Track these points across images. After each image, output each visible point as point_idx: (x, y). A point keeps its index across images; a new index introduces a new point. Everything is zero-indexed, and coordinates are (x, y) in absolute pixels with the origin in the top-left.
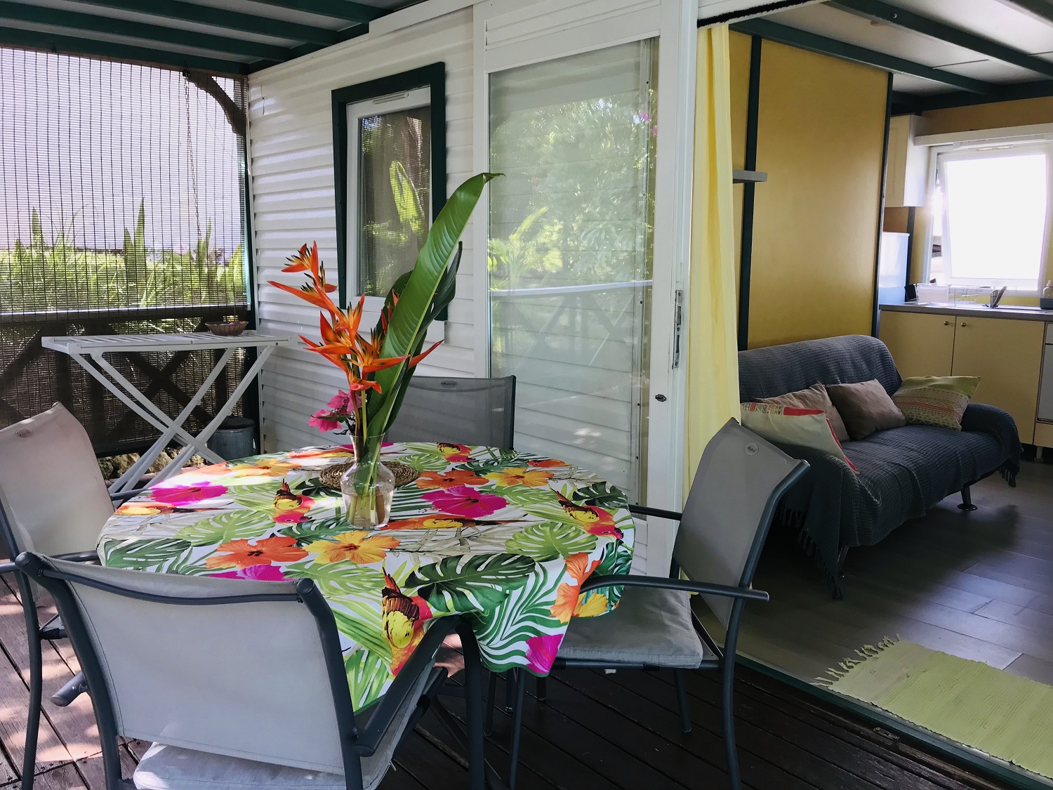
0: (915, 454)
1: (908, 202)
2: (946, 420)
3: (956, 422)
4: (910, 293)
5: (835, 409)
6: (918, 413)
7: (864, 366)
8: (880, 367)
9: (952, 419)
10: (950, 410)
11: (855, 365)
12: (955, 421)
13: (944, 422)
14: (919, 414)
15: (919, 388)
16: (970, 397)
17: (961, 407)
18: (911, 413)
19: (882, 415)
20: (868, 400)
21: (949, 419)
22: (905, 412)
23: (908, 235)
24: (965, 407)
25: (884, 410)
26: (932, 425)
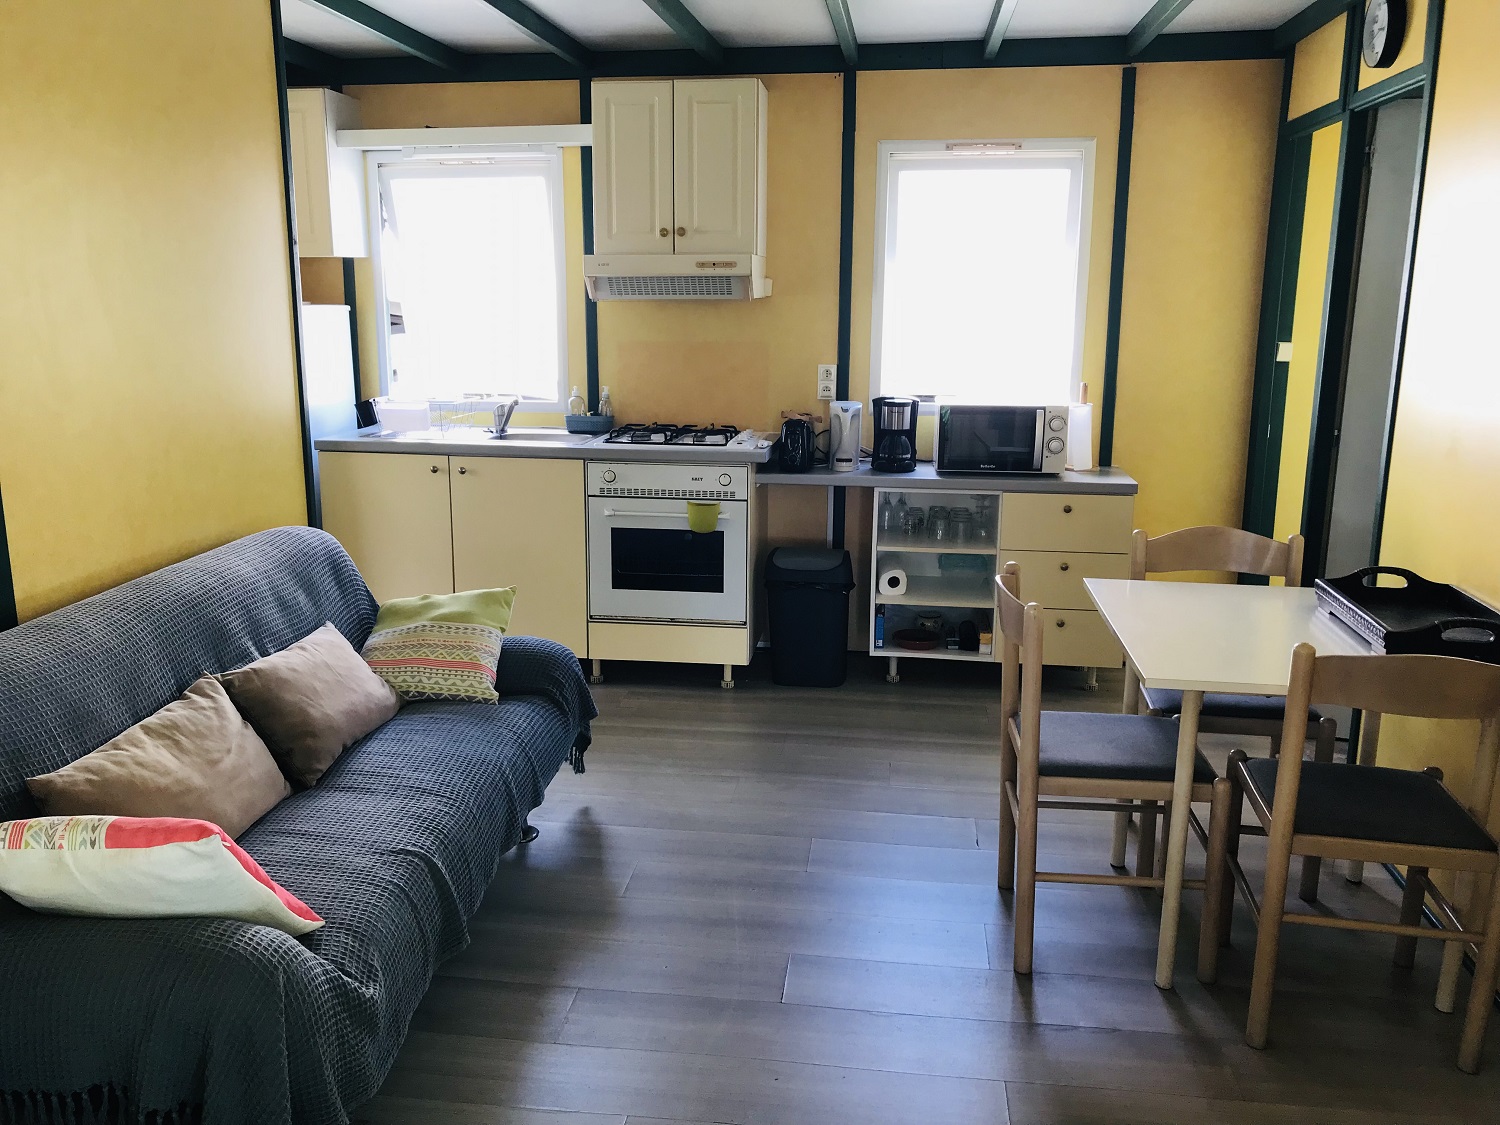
0: (430, 803)
1: (341, 250)
2: (471, 686)
3: (488, 688)
4: (366, 414)
5: (250, 732)
6: (417, 679)
7: (302, 598)
8: (334, 593)
9: (480, 683)
10: (475, 666)
11: (283, 605)
12: (484, 685)
13: (467, 691)
14: (420, 681)
15: (412, 626)
16: (503, 630)
17: (492, 655)
18: (404, 681)
19: (352, 714)
20: (318, 685)
21: (476, 684)
22: (392, 680)
23: (348, 308)
24: (497, 652)
25: (355, 698)
26: (446, 700)
